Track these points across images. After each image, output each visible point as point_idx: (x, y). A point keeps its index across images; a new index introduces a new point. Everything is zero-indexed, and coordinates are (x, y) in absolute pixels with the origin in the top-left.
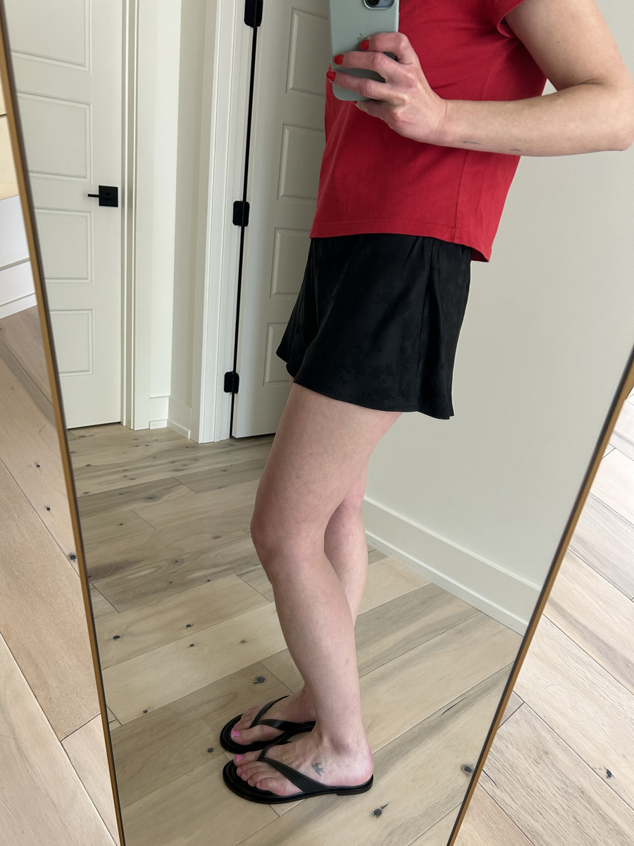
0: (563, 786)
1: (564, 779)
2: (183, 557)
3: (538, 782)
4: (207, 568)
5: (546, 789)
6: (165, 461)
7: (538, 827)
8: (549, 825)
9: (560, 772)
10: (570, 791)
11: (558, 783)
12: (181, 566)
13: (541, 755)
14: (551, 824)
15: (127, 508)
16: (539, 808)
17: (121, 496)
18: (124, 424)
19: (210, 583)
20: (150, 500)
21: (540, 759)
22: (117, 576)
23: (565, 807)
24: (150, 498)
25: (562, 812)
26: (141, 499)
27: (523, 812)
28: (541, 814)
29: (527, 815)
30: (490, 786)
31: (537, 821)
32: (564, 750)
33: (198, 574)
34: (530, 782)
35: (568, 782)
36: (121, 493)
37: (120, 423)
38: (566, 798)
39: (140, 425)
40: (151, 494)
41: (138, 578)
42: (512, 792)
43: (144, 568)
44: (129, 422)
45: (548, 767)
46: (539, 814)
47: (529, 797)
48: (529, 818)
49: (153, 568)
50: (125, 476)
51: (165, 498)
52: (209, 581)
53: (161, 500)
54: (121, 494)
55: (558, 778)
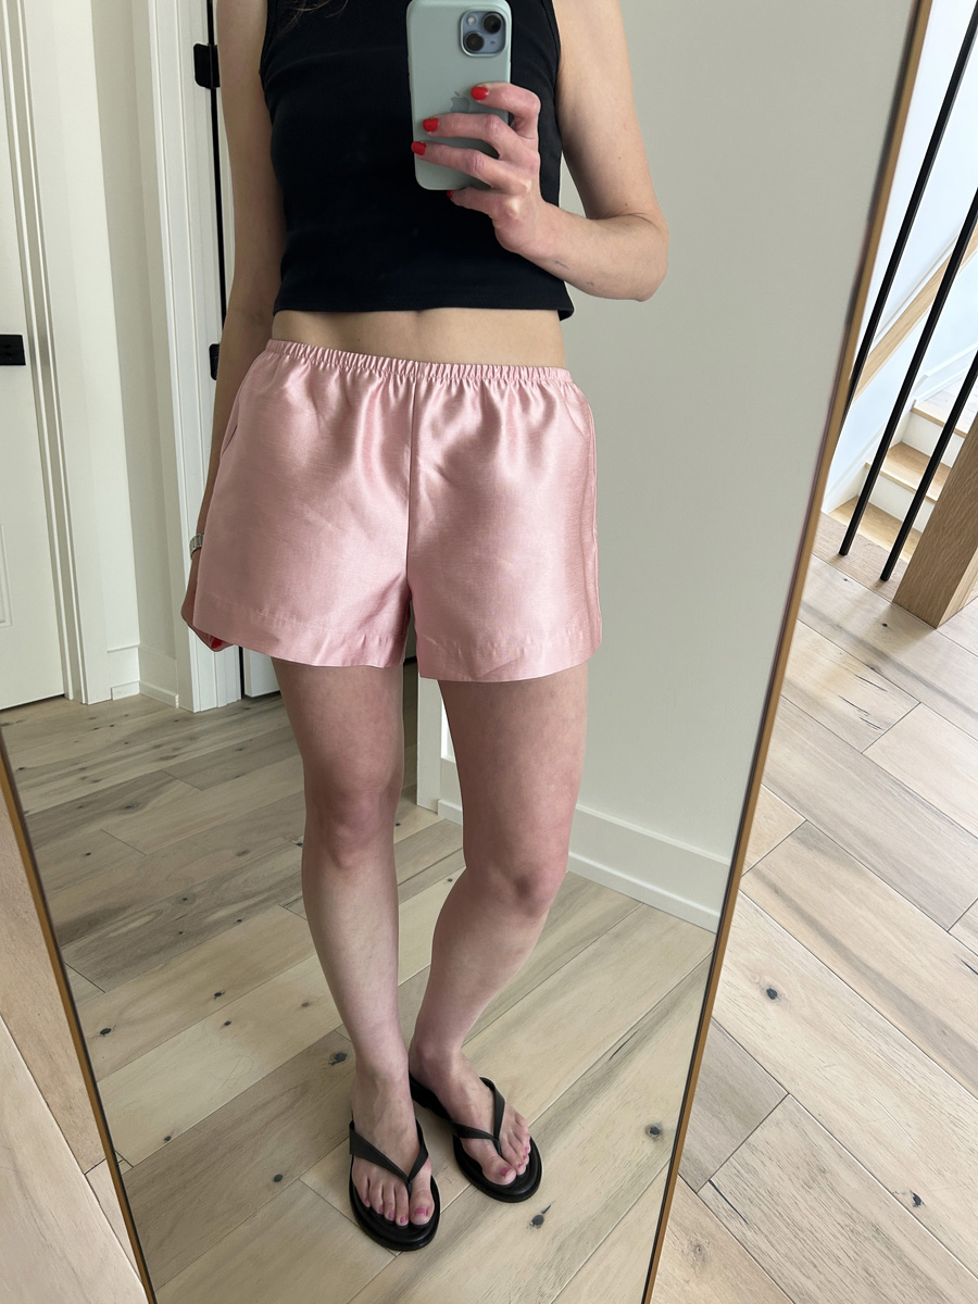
0: (848, 1222)
1: (850, 1211)
2: (195, 891)
3: (810, 1216)
4: (234, 903)
5: (822, 1227)
6: (145, 746)
7: (810, 1286)
8: (827, 1283)
9: (843, 1200)
10: (860, 1229)
11: (840, 1218)
12: (195, 905)
13: (815, 1175)
14: (830, 1282)
15: (94, 828)
16: (811, 1257)
17: (82, 810)
18: (71, 697)
19: (242, 924)
20: (129, 810)
21: (814, 1180)
22: (94, 936)
23: (851, 1254)
24: (128, 807)
25: (847, 1262)
26: (115, 810)
27: (788, 1264)
28: (815, 1266)
29: (793, 1269)
30: (738, 1225)
31: (809, 1278)
32: (850, 1166)
33: (222, 913)
34: (797, 1216)
35: (855, 1215)
36: (81, 805)
37: (63, 696)
38: (852, 1240)
39: (96, 695)
40: (129, 801)
41: (126, 934)
42: (771, 1233)
43: (136, 916)
44: (78, 693)
45: (825, 1192)
46: (811, 1267)
47: (797, 1241)
48: (797, 1273)
49: (149, 914)
50: (83, 778)
51: (153, 803)
52: (240, 921)
53: (148, 808)
54: (81, 807)
55: (840, 1209)
